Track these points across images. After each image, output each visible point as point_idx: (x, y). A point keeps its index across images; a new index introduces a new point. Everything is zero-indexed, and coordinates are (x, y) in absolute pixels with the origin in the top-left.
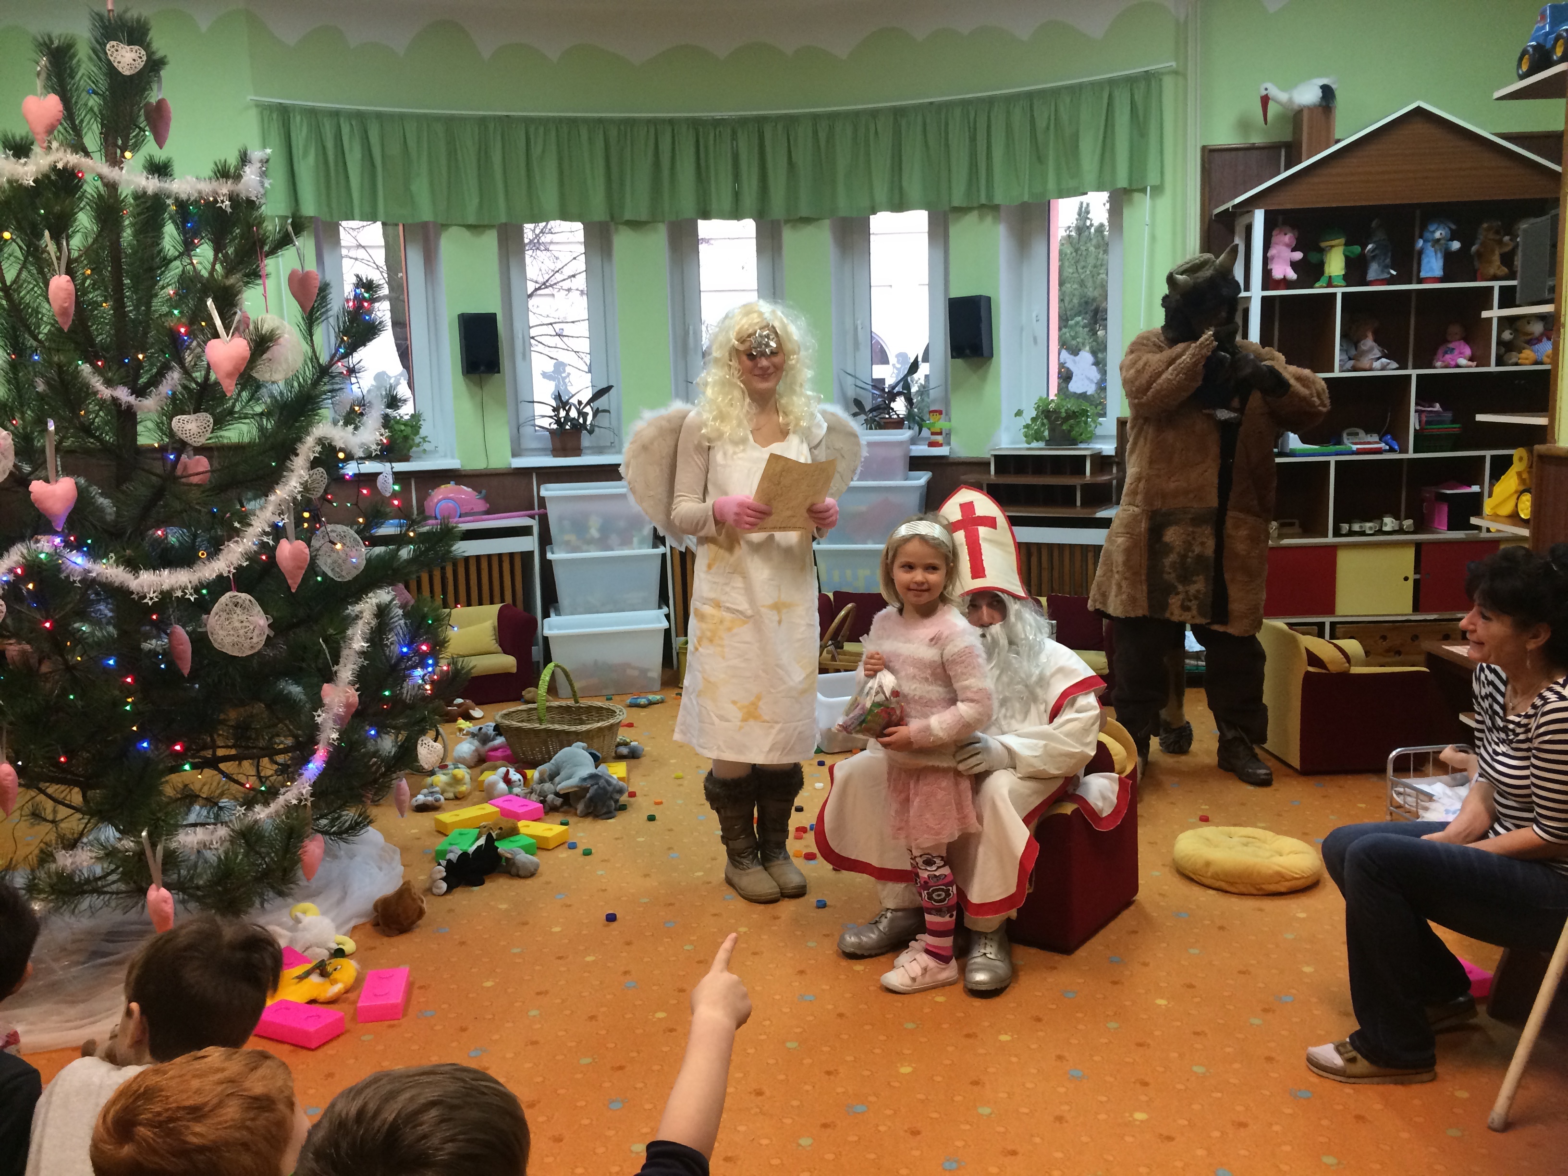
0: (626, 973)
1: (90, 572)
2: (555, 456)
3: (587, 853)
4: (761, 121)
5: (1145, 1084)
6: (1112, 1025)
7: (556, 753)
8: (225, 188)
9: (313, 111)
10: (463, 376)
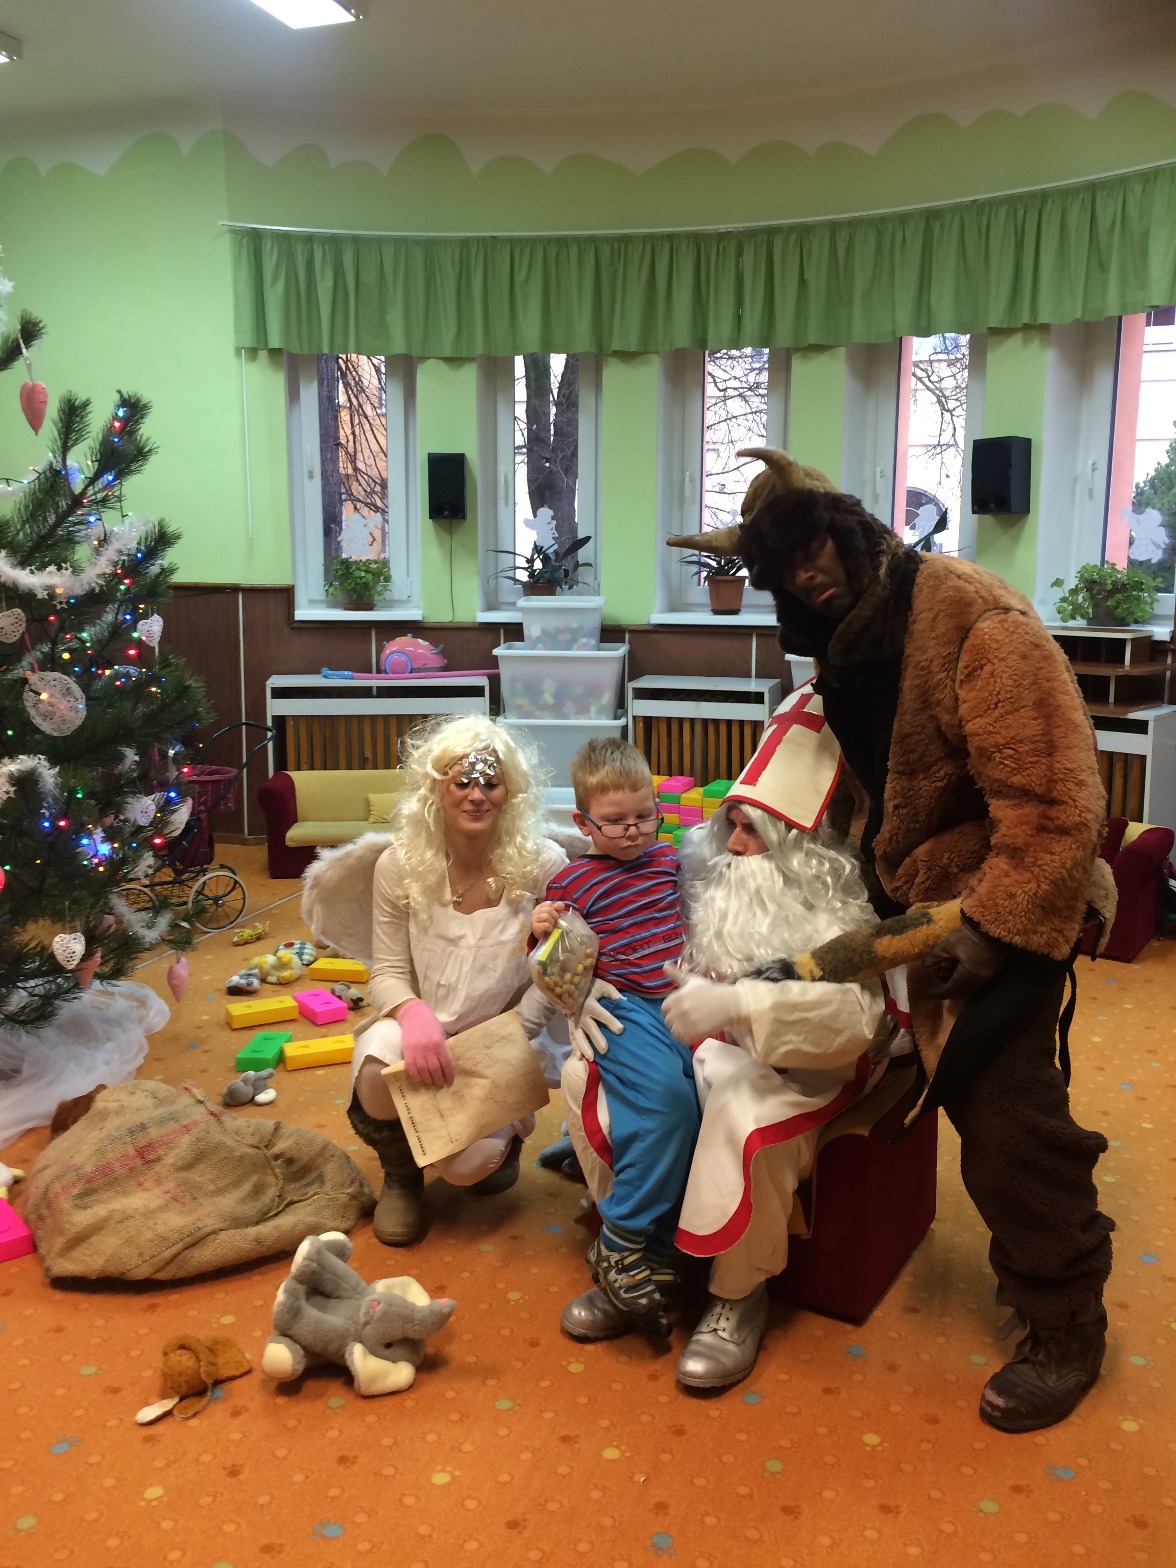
4: (771, 232)
6: (774, 1466)
9: (286, 236)
10: (431, 521)
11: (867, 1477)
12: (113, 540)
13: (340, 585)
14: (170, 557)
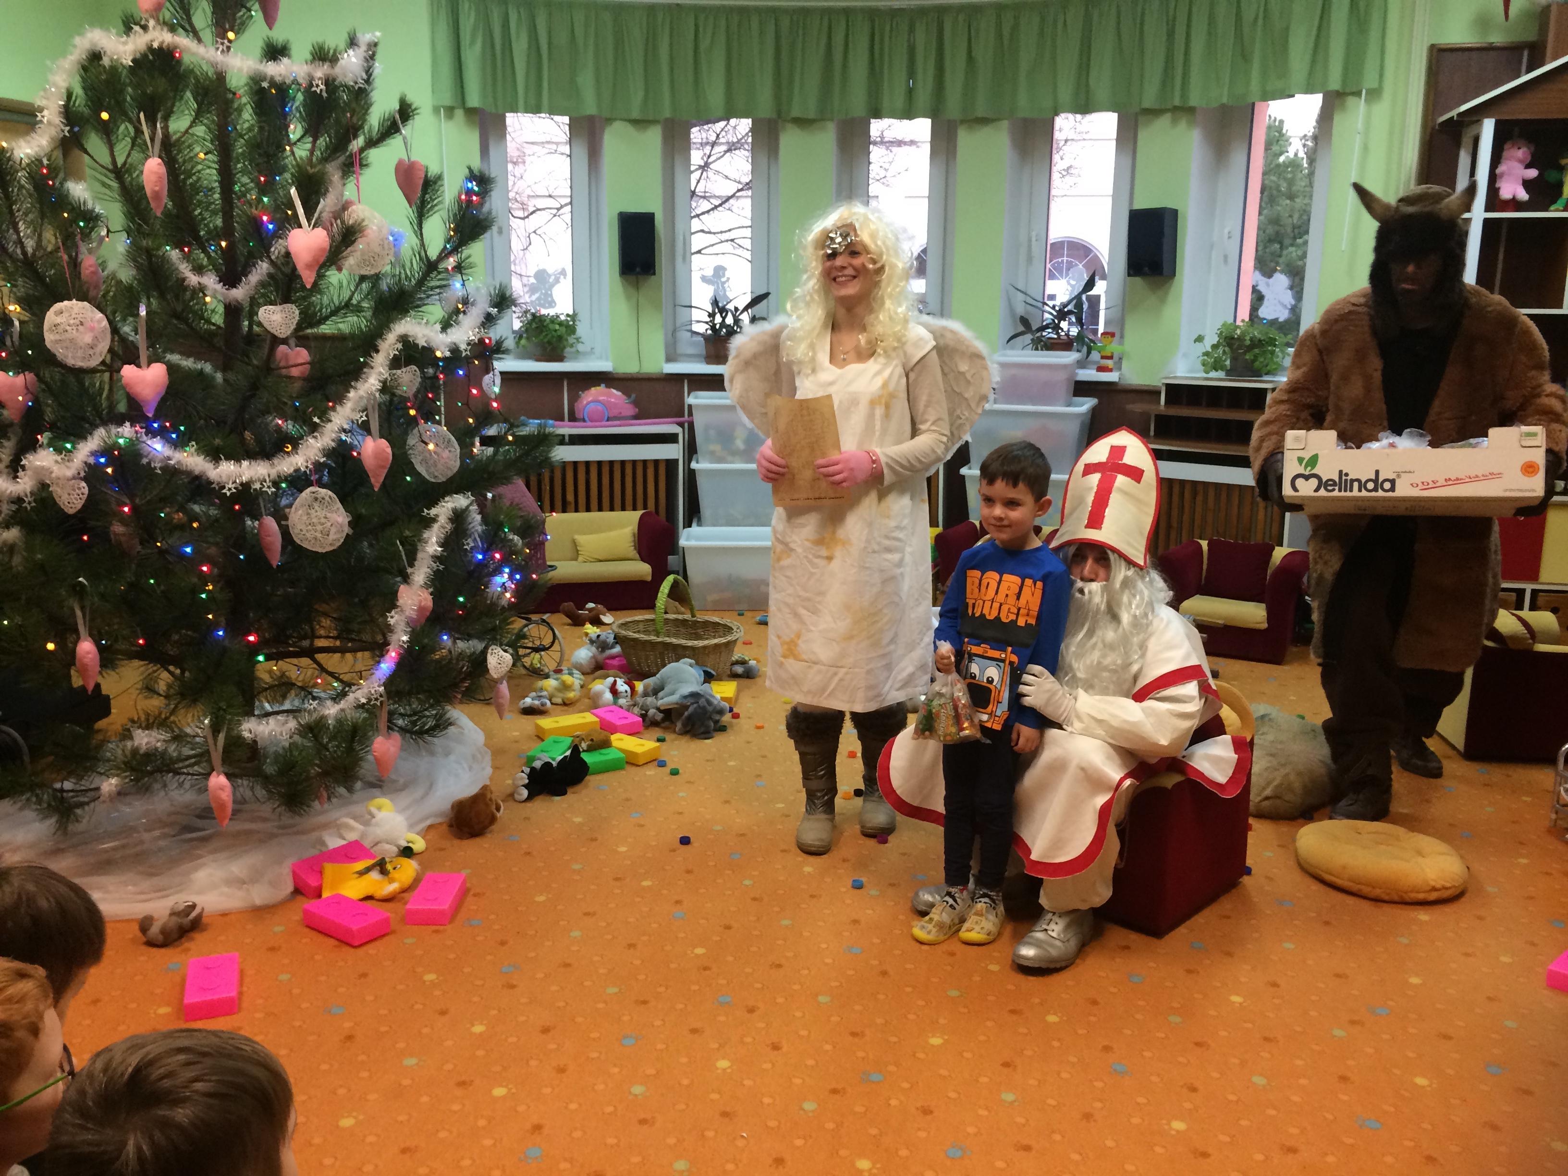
0: (678, 902)
1: (169, 459)
2: (708, 363)
3: (675, 773)
4: (942, 10)
5: (1194, 1090)
6: (1175, 1019)
7: (664, 666)
8: (320, 72)
10: (620, 277)
13: (533, 337)
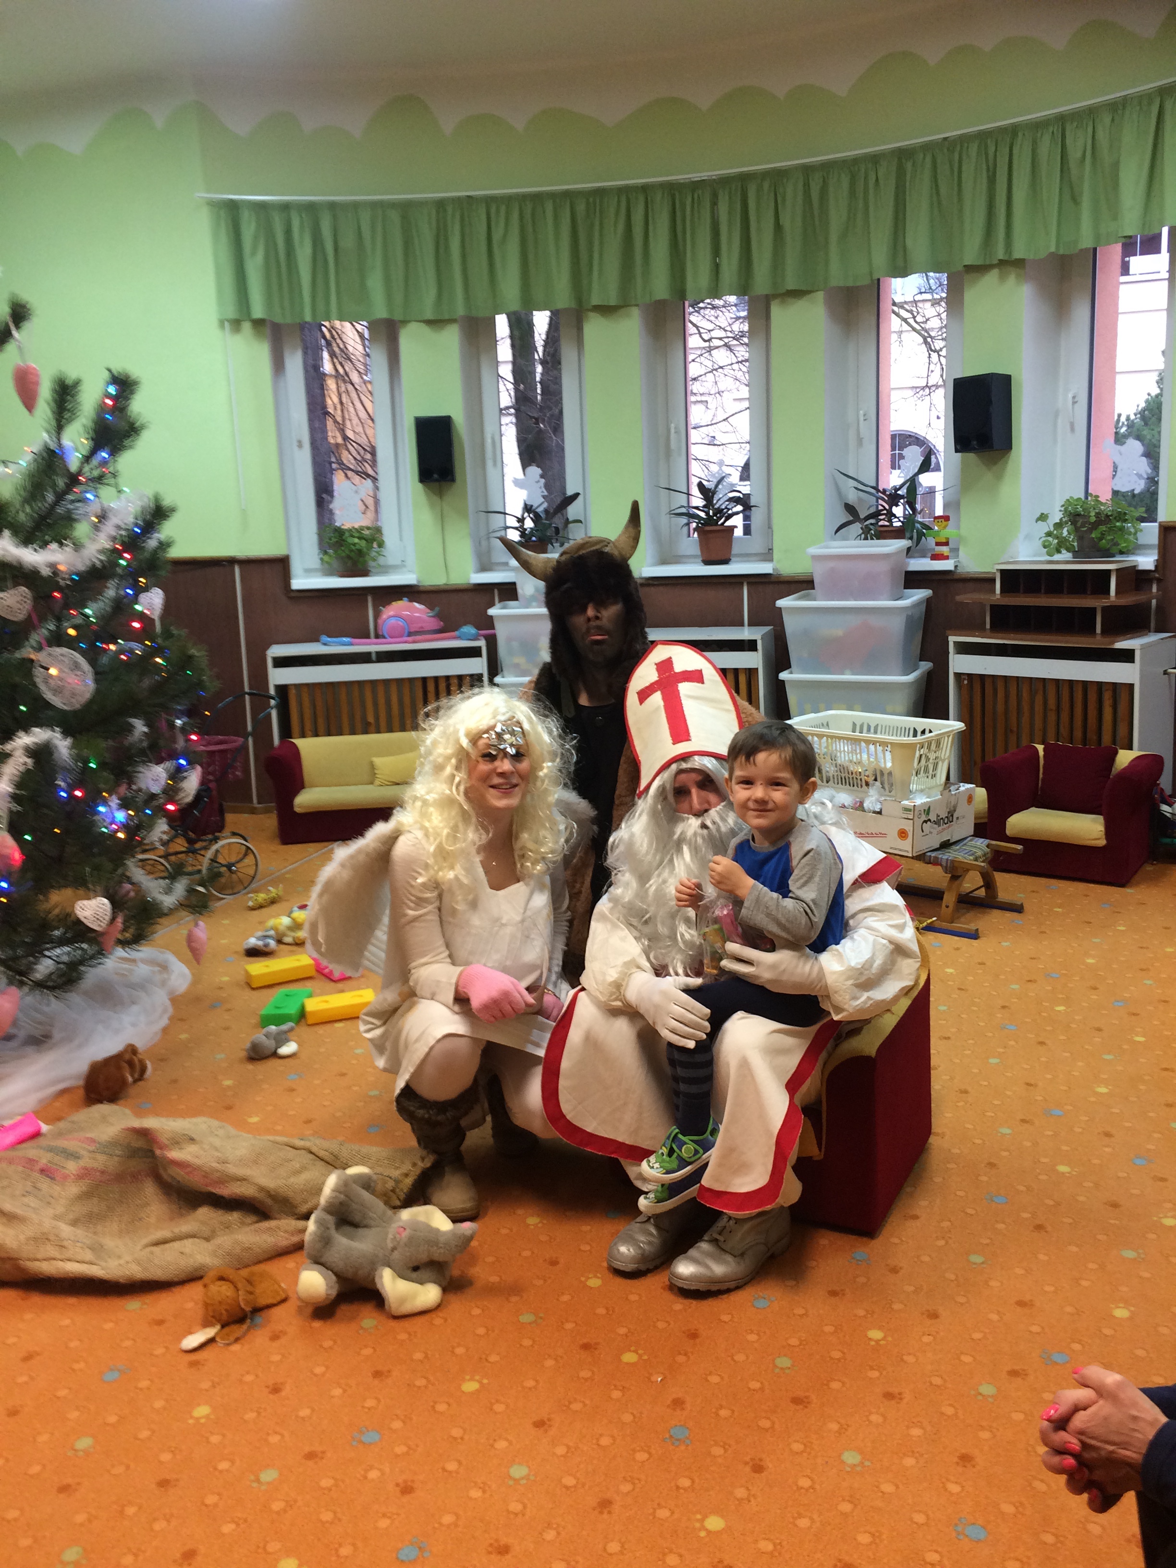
4: (744, 179)
5: (759, 1469)
9: (262, 207)
10: (420, 485)
11: (872, 1368)
12: (110, 515)
13: (336, 551)
14: (167, 530)
